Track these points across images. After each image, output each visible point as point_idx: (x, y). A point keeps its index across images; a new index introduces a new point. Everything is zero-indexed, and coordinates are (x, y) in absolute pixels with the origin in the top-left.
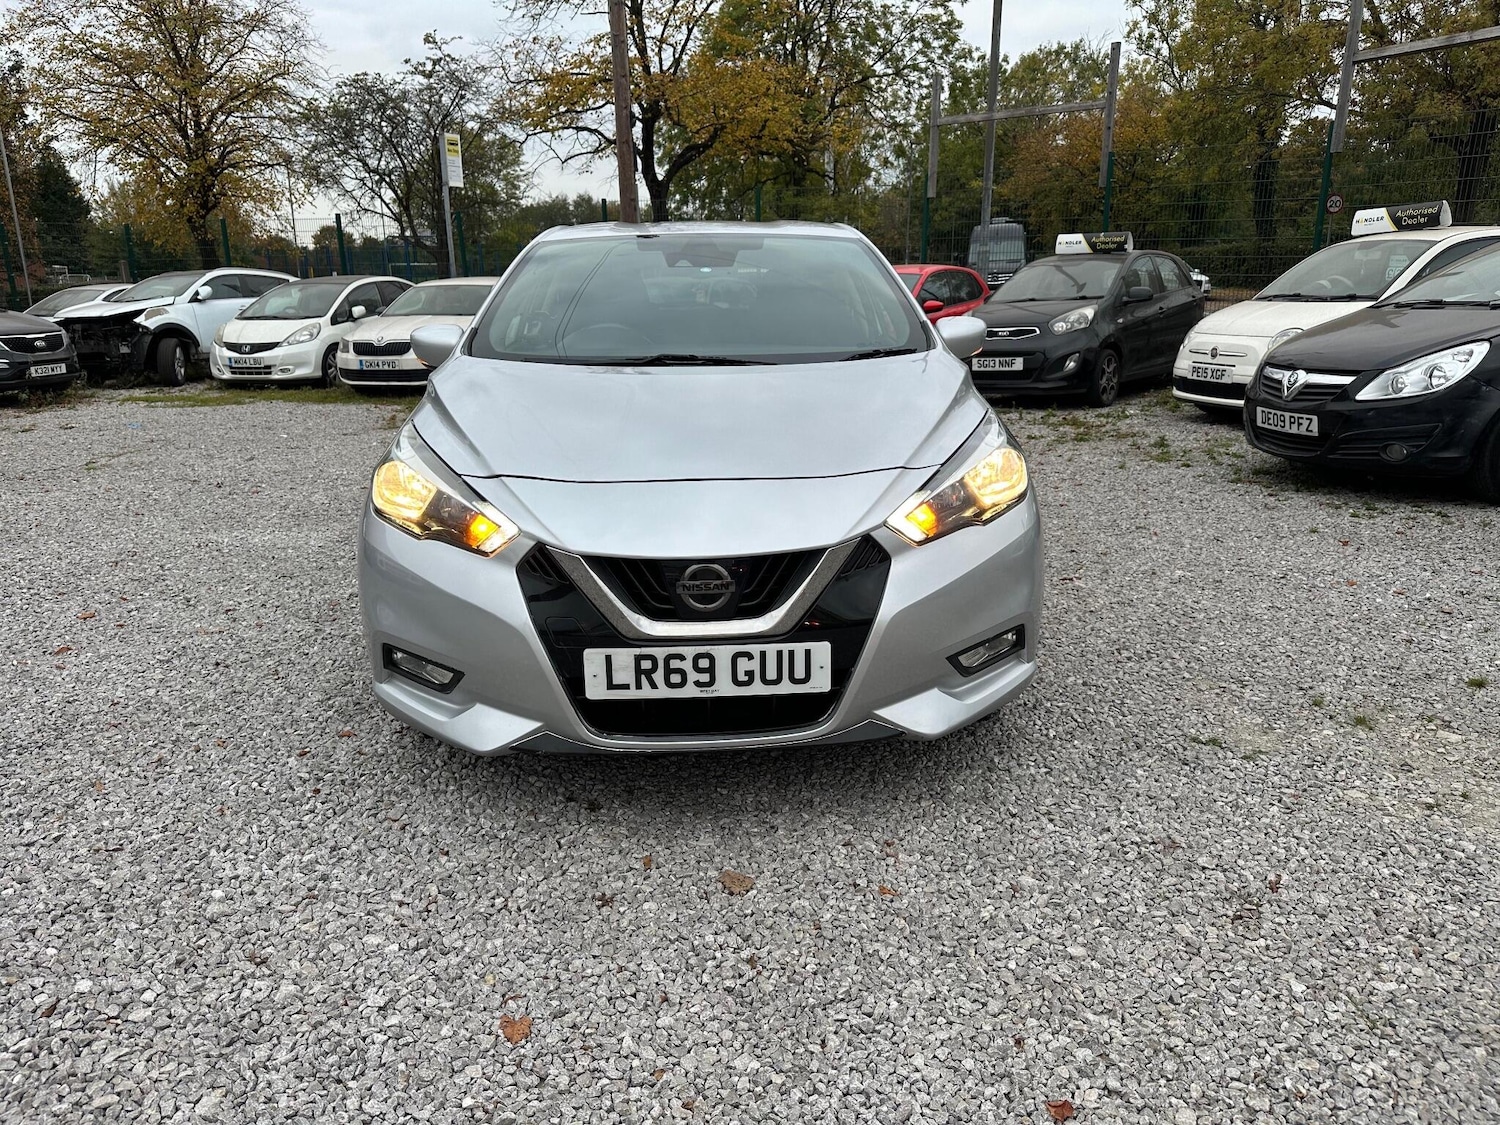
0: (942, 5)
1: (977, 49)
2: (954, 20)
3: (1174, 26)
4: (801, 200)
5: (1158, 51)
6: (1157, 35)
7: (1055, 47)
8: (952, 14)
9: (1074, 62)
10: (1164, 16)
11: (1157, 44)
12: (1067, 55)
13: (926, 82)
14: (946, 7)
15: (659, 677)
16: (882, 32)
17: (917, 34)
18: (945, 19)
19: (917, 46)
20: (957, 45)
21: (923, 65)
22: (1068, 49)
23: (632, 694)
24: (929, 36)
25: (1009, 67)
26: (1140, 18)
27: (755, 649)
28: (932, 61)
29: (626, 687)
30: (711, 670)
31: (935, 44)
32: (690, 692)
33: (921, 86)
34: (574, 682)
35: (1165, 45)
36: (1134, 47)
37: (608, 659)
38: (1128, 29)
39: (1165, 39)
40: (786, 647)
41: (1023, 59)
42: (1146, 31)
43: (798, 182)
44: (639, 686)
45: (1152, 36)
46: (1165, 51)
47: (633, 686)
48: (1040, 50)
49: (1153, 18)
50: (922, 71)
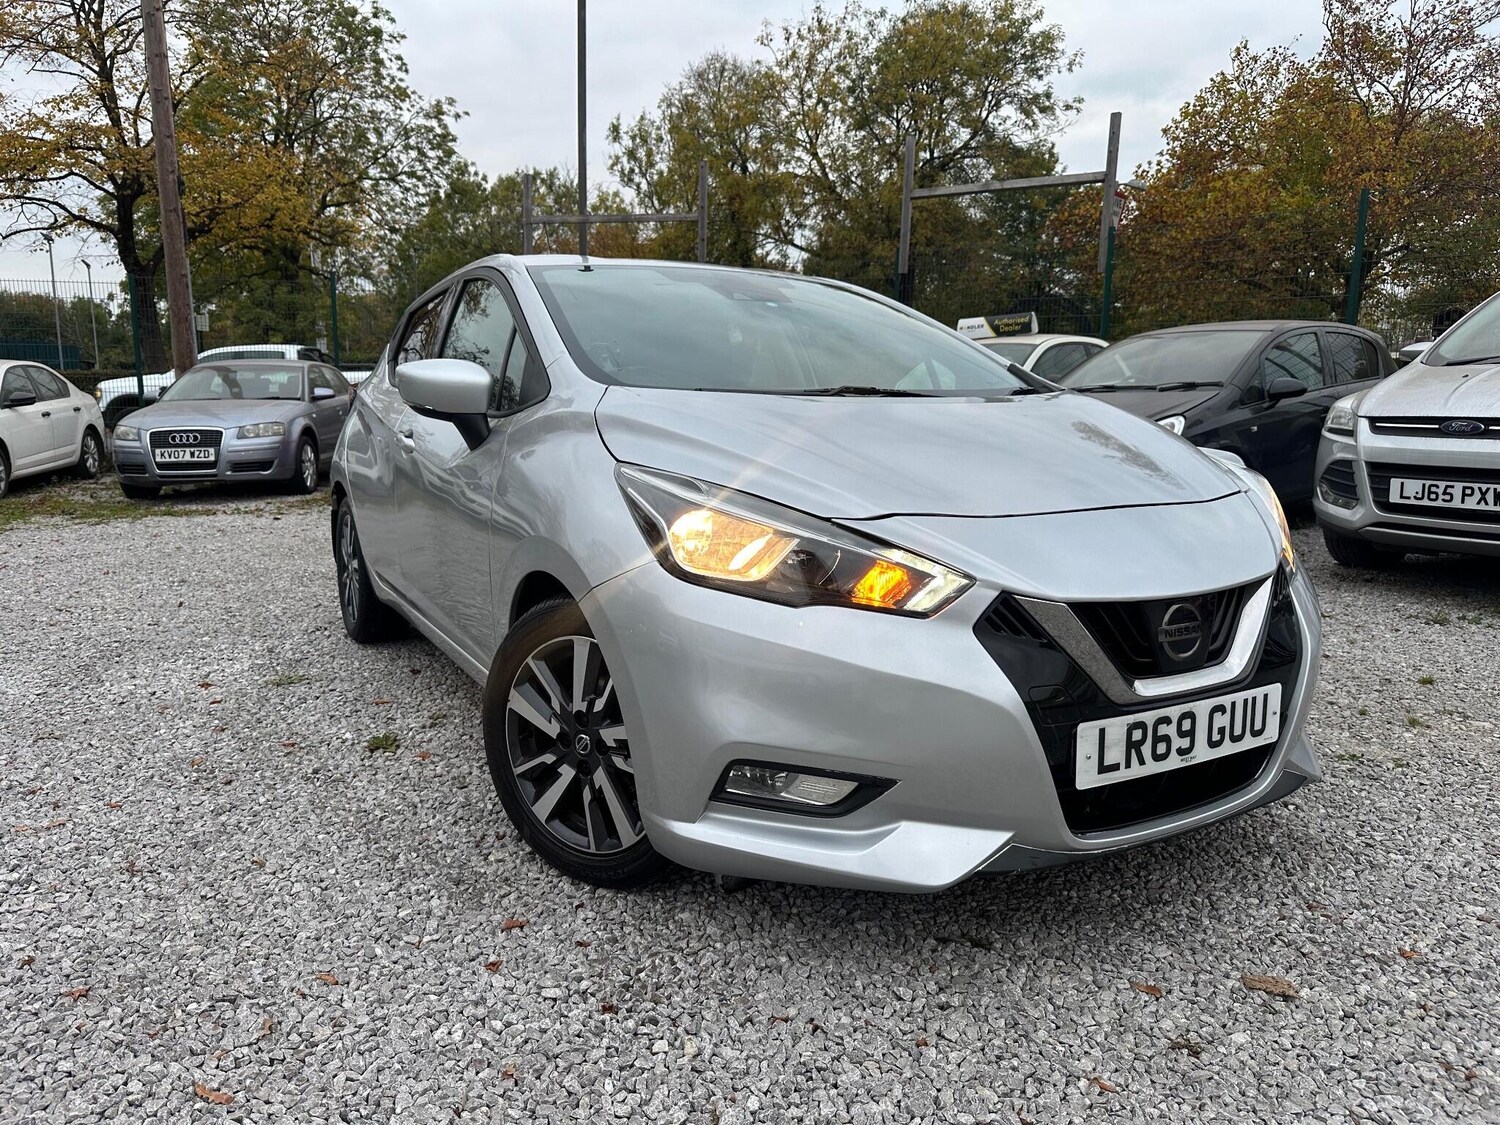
0: (436, 117)
1: (473, 164)
2: (449, 134)
3: (651, 164)
4: (296, 297)
5: (638, 185)
6: (637, 170)
7: (531, 172)
8: (445, 127)
9: (550, 187)
10: (641, 153)
11: (637, 179)
12: (543, 181)
13: (422, 190)
14: (440, 120)
15: (1146, 750)
16: (373, 138)
17: (412, 141)
18: (439, 131)
19: (413, 154)
20: (454, 158)
21: (419, 173)
22: (544, 176)
23: (1122, 775)
24: (426, 147)
25: (488, 186)
26: (621, 154)
27: (1226, 700)
28: (429, 171)
29: (1115, 767)
30: (1191, 733)
31: (431, 154)
32: (1174, 763)
33: (417, 194)
34: (1063, 770)
35: (644, 181)
36: (618, 179)
37: (1102, 732)
38: (611, 162)
39: (644, 175)
40: (1249, 694)
41: (501, 180)
42: (627, 167)
43: (290, 277)
44: (1128, 765)
45: (632, 171)
46: (644, 186)
47: (1123, 766)
48: (517, 173)
49: (631, 154)
50: (420, 179)
